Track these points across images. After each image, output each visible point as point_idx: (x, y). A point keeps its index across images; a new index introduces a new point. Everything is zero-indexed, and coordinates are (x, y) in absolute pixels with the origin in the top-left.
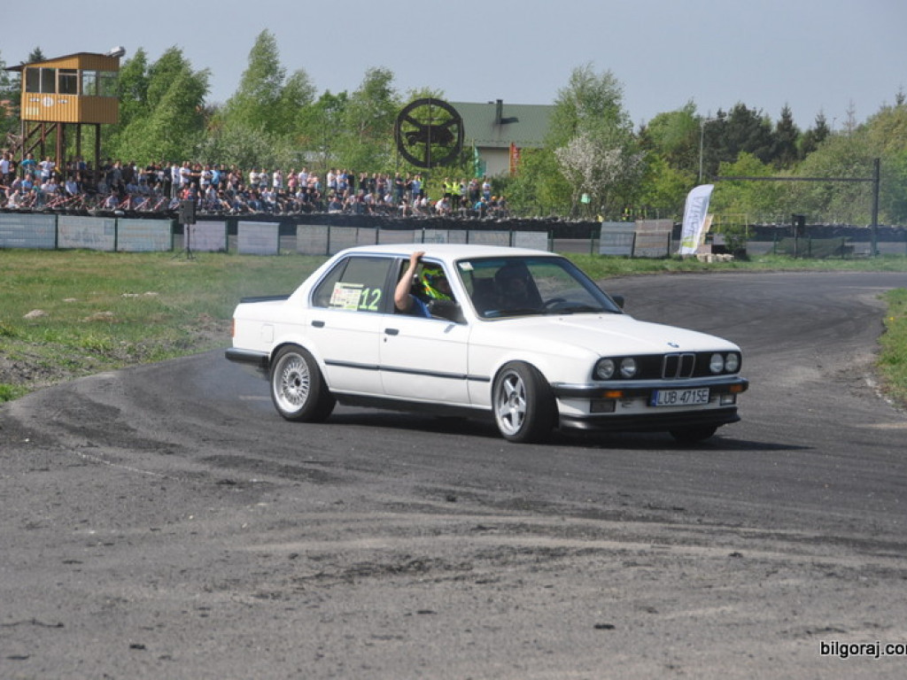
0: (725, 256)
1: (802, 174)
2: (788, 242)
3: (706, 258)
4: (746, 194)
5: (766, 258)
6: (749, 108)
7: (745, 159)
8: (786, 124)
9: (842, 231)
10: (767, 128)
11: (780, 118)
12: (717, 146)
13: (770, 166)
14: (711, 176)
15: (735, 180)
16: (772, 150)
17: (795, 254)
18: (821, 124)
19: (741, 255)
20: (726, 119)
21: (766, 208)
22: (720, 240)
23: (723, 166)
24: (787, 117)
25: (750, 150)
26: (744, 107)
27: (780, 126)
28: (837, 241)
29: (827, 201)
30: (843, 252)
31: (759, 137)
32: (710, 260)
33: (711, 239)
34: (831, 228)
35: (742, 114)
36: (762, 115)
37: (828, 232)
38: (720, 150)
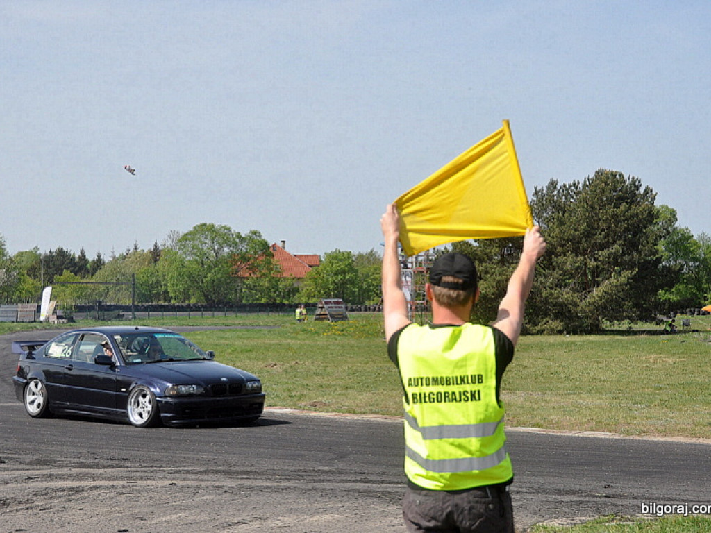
0: (63, 320)
1: (94, 281)
2: (93, 313)
3: (54, 322)
4: (68, 291)
5: (83, 321)
6: (65, 249)
7: (66, 273)
8: (83, 257)
9: (117, 307)
10: (74, 259)
11: (80, 254)
12: (50, 268)
13: (78, 277)
14: (50, 282)
15: (63, 284)
16: (76, 269)
17: (97, 319)
18: (99, 257)
19: (71, 320)
20: (54, 254)
21: (79, 297)
22: (60, 313)
23: (56, 277)
24: (82, 253)
25: (67, 269)
26: (62, 249)
27: (79, 257)
28: (116, 312)
29: (107, 294)
30: (119, 318)
31: (70, 263)
32: (56, 322)
33: (56, 312)
34: (111, 306)
35: (61, 252)
36: (72, 253)
37: (109, 308)
38: (51, 270)
